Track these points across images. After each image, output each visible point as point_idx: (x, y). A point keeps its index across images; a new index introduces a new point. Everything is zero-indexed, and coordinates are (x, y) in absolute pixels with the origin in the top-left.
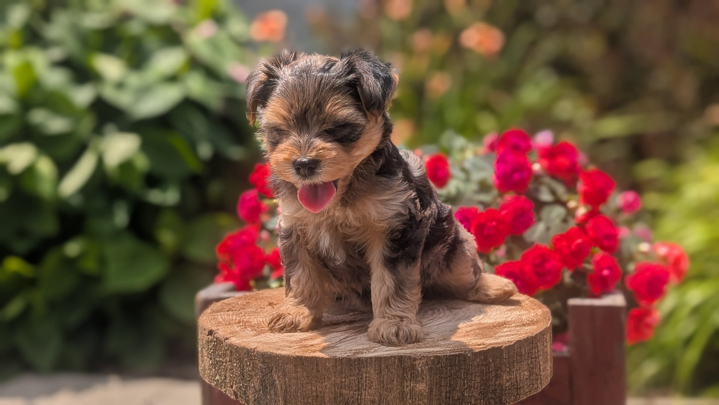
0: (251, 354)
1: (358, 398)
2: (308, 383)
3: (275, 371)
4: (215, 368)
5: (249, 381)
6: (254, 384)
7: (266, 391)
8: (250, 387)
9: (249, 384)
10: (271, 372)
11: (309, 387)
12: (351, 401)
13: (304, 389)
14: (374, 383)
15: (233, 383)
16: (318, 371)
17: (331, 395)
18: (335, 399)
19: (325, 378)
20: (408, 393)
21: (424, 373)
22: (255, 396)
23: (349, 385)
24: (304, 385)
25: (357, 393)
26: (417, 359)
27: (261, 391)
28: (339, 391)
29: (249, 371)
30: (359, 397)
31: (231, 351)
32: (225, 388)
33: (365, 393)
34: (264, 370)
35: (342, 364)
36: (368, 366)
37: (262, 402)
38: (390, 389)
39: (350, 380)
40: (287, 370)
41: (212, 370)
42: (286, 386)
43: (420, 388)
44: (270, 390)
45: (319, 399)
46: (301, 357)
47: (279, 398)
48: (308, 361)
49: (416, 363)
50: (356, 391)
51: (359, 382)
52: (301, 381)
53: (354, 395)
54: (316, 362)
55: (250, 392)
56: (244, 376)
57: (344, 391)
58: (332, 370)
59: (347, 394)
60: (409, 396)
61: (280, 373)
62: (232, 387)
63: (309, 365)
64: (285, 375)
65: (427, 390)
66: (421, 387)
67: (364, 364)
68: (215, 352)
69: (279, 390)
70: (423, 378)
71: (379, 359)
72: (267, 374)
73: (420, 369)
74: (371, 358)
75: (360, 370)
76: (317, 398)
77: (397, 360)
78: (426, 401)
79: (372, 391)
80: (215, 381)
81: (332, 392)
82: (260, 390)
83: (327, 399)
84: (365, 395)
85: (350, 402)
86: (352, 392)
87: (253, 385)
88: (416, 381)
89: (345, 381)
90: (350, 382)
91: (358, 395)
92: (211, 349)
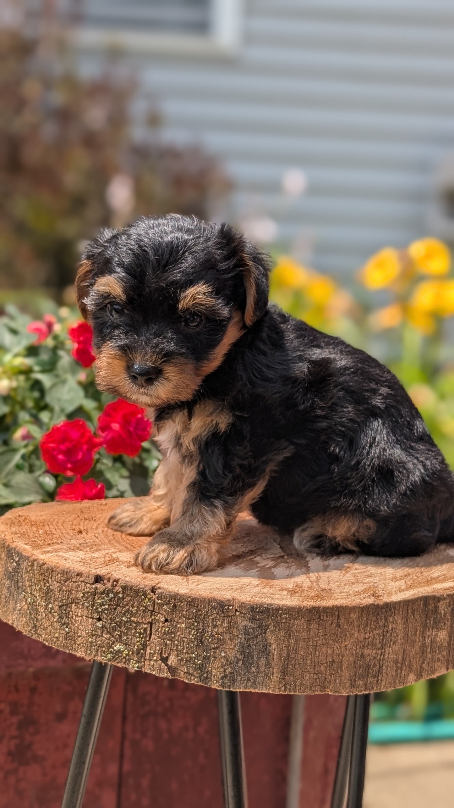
0: (228, 608)
1: (380, 660)
2: (323, 644)
3: (272, 631)
4: (109, 633)
5: (217, 648)
6: (225, 652)
7: (250, 661)
8: (215, 657)
9: (215, 653)
10: (265, 633)
11: (324, 649)
12: (373, 664)
13: (317, 653)
14: (399, 637)
15: (169, 654)
16: (338, 626)
17: (351, 659)
18: (355, 663)
19: (346, 635)
20: (429, 645)
21: (447, 616)
22: (225, 671)
23: (373, 642)
24: (318, 648)
25: (379, 652)
26: (441, 599)
27: (241, 662)
28: (361, 652)
29: (217, 634)
30: (382, 657)
31: (175, 606)
32: (137, 662)
33: (389, 651)
34: (251, 630)
35: (368, 614)
36: (396, 613)
37: (239, 678)
38: (413, 641)
39: (374, 635)
40: (294, 628)
41: (102, 636)
42: (289, 651)
43: (442, 637)
44: (258, 658)
45: (335, 666)
46: (319, 608)
47: (273, 669)
48: (327, 613)
49: (440, 604)
50: (379, 649)
51: (383, 636)
52: (315, 642)
53: (376, 655)
54: (337, 613)
55: (217, 664)
56: (202, 643)
57: (367, 651)
58: (356, 623)
59: (369, 655)
60: (429, 650)
61: (282, 634)
62: (165, 660)
63: (328, 619)
64: (290, 635)
65: (447, 639)
66: (443, 635)
67: (392, 610)
68: (115, 609)
69: (275, 657)
70: (445, 624)
71: (407, 603)
72: (257, 636)
73: (443, 612)
74: (400, 602)
75: (386, 619)
76: (332, 665)
77: (422, 602)
78: (444, 653)
79: (397, 647)
80: (111, 652)
81: (353, 654)
82: (238, 660)
83: (345, 665)
84: (389, 654)
85: (371, 665)
86: (374, 652)
87: (223, 654)
88: (438, 629)
89: (369, 637)
90: (374, 638)
91: (381, 655)
92: (101, 605)
